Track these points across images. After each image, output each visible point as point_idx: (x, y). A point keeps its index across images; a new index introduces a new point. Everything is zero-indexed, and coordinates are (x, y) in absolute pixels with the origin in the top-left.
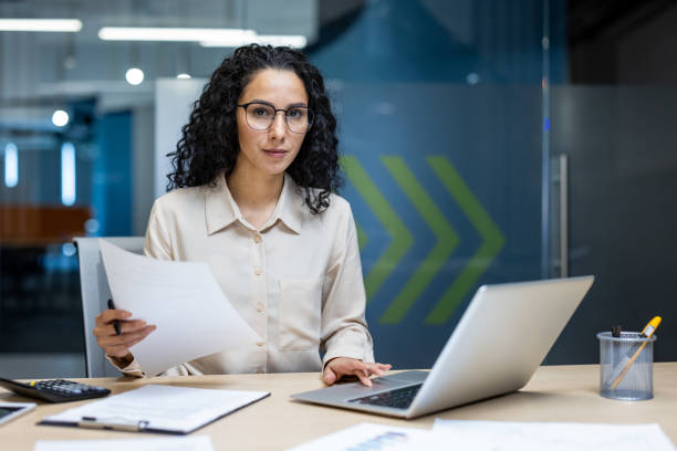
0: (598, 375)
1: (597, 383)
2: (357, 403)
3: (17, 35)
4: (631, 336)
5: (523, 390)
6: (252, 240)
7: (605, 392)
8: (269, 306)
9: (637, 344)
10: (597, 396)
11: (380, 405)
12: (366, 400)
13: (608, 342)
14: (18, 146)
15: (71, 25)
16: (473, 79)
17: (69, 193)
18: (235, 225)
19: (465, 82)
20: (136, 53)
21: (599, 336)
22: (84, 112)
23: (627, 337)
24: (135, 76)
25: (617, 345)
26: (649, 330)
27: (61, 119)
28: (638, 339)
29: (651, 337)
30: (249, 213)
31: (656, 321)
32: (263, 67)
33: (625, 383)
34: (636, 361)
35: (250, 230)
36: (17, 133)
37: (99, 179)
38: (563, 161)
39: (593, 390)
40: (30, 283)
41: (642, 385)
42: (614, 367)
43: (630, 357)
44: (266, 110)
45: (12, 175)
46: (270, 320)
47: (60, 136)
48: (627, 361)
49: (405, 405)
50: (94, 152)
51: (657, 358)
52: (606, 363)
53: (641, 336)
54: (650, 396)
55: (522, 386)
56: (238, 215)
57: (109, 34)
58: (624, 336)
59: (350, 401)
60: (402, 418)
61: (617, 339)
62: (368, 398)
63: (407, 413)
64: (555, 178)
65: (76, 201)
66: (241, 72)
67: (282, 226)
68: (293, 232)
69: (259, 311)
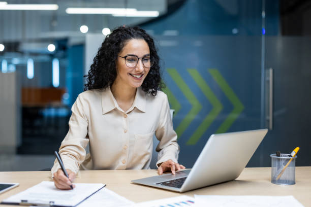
5: (237, 179)
6: (123, 117)
7: (274, 181)
8: (130, 146)
9: (288, 160)
10: (270, 183)
11: (170, 186)
12: (164, 184)
13: (274, 158)
14: (33, 60)
15: (53, 7)
16: (235, 31)
17: (56, 82)
18: (115, 110)
21: (271, 156)
22: (62, 45)
23: (284, 156)
24: (84, 29)
25: (279, 160)
26: (293, 154)
27: (52, 48)
28: (288, 158)
29: (295, 157)
30: (121, 104)
31: (297, 149)
32: (130, 38)
33: (284, 176)
34: (289, 166)
35: (122, 112)
36: (33, 54)
37: (69, 75)
38: (271, 71)
39: (268, 180)
41: (290, 178)
42: (278, 169)
43: (285, 165)
44: (134, 59)
47: (52, 56)
48: (284, 167)
49: (180, 186)
50: (67, 62)
51: (297, 166)
52: (274, 167)
53: (289, 156)
54: (294, 183)
56: (117, 106)
57: (71, 11)
58: (282, 156)
59: (157, 184)
60: (179, 192)
61: (278, 157)
62: (165, 182)
63: (180, 190)
64: (267, 79)
65: (60, 85)
66: (120, 41)
67: (137, 110)
68: (142, 112)
69: (125, 149)
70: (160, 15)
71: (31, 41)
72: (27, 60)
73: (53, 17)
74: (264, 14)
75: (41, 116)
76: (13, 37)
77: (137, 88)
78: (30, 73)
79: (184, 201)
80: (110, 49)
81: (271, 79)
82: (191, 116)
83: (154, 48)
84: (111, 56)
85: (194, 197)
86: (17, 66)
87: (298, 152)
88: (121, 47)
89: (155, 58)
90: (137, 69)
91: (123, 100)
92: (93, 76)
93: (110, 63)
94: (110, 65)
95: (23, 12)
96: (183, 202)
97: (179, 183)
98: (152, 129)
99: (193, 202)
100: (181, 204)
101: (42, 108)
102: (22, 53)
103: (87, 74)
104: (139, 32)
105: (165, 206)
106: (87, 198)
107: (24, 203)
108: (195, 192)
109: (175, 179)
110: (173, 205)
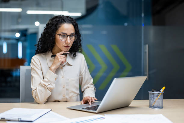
2: (84, 109)
3: (5, 12)
4: (157, 92)
5: (129, 106)
7: (151, 107)
8: (66, 86)
9: (159, 94)
10: (148, 108)
11: (90, 110)
13: (151, 93)
14: (7, 42)
15: (19, 10)
16: (126, 24)
17: (20, 55)
20: (37, 17)
21: (149, 92)
22: (24, 33)
24: (37, 24)
25: (153, 94)
26: (162, 90)
27: (18, 35)
28: (159, 93)
29: (163, 92)
31: (164, 88)
32: (63, 23)
33: (156, 104)
34: (159, 99)
36: (6, 39)
37: (28, 51)
38: (147, 46)
39: (147, 106)
40: (9, 79)
41: (161, 105)
42: (153, 100)
43: (157, 97)
45: (5, 50)
46: (67, 90)
47: (18, 40)
49: (96, 110)
50: (27, 44)
51: (164, 99)
52: (151, 99)
53: (160, 92)
54: (162, 108)
57: (30, 12)
58: (155, 92)
60: (95, 113)
61: (153, 93)
62: (87, 108)
63: (96, 112)
64: (145, 51)
65: (22, 57)
66: (57, 24)
67: (68, 64)
68: (71, 66)
69: (64, 88)
70: (82, 15)
71: (5, 31)
72: (3, 42)
73: (18, 16)
74: (143, 15)
75: (11, 76)
79: (99, 117)
80: (52, 28)
81: (147, 51)
82: (100, 74)
84: (52, 33)
85: (104, 115)
87: (165, 89)
88: (58, 27)
90: (66, 42)
92: (40, 45)
93: (52, 37)
94: (51, 38)
95: (1, 13)
96: (98, 118)
97: (95, 108)
99: (104, 118)
100: (98, 119)
103: (37, 44)
105: (88, 120)
106: (41, 116)
107: (3, 119)
108: (105, 113)
109: (93, 106)
110: (93, 120)
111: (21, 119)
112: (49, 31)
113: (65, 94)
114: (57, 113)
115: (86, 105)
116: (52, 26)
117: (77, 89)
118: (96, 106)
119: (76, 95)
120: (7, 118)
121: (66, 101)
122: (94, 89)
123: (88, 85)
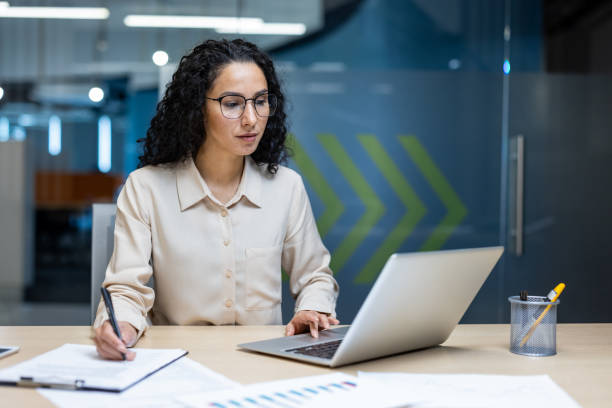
0: (508, 334)
1: (508, 341)
2: (292, 353)
4: (536, 300)
5: (443, 345)
6: (220, 215)
7: (514, 348)
8: (237, 272)
9: (542, 307)
10: (509, 353)
11: (312, 355)
12: (301, 351)
13: (517, 305)
14: (60, 118)
15: (99, 14)
16: (454, 64)
17: (105, 162)
18: (205, 201)
19: (446, 67)
20: (161, 38)
21: (510, 299)
22: (117, 89)
23: (534, 301)
24: (160, 58)
25: (525, 307)
26: (553, 296)
27: (97, 95)
28: (543, 303)
29: (556, 302)
30: (218, 189)
31: (561, 287)
32: (227, 62)
33: (532, 341)
34: (542, 322)
35: (217, 205)
36: (61, 107)
37: (130, 148)
38: (520, 140)
39: (504, 346)
40: (66, 240)
41: (547, 343)
42: (523, 325)
43: (536, 318)
44: (237, 101)
46: (238, 284)
47: (98, 110)
48: (534, 322)
49: (330, 356)
50: (126, 124)
51: (560, 320)
52: (515, 323)
53: (545, 300)
54: (553, 352)
55: (442, 342)
56: (208, 192)
57: (134, 21)
58: (532, 300)
59: (287, 351)
60: (327, 367)
61: (525, 302)
62: (304, 348)
63: (331, 362)
64: (513, 156)
65: (112, 169)
67: (246, 202)
68: (256, 206)
69: (228, 277)
70: (307, 32)
71: (55, 81)
72: (49, 118)
73: (100, 33)
74: (507, 33)
76: (20, 72)
77: (244, 158)
78: (55, 144)
79: (338, 382)
80: (190, 84)
81: (520, 156)
83: (275, 78)
84: (193, 97)
85: (356, 375)
86: (28, 130)
87: (563, 292)
89: (278, 98)
91: (220, 182)
92: (155, 140)
93: (193, 112)
94: (191, 116)
95: (42, 22)
96: (335, 385)
97: (329, 349)
98: (276, 240)
99: (353, 385)
100: (332, 388)
101: (75, 212)
102: (39, 105)
104: (245, 48)
105: (300, 391)
106: (149, 375)
107: (26, 383)
108: (360, 366)
109: (323, 342)
110: (316, 389)
111: (83, 382)
112: (182, 93)
113: (234, 299)
114: (203, 363)
115: (300, 339)
116: (190, 75)
117: (273, 283)
118: (333, 343)
119: (270, 304)
120: (39, 376)
121: (236, 324)
122: (332, 286)
123: (315, 274)
